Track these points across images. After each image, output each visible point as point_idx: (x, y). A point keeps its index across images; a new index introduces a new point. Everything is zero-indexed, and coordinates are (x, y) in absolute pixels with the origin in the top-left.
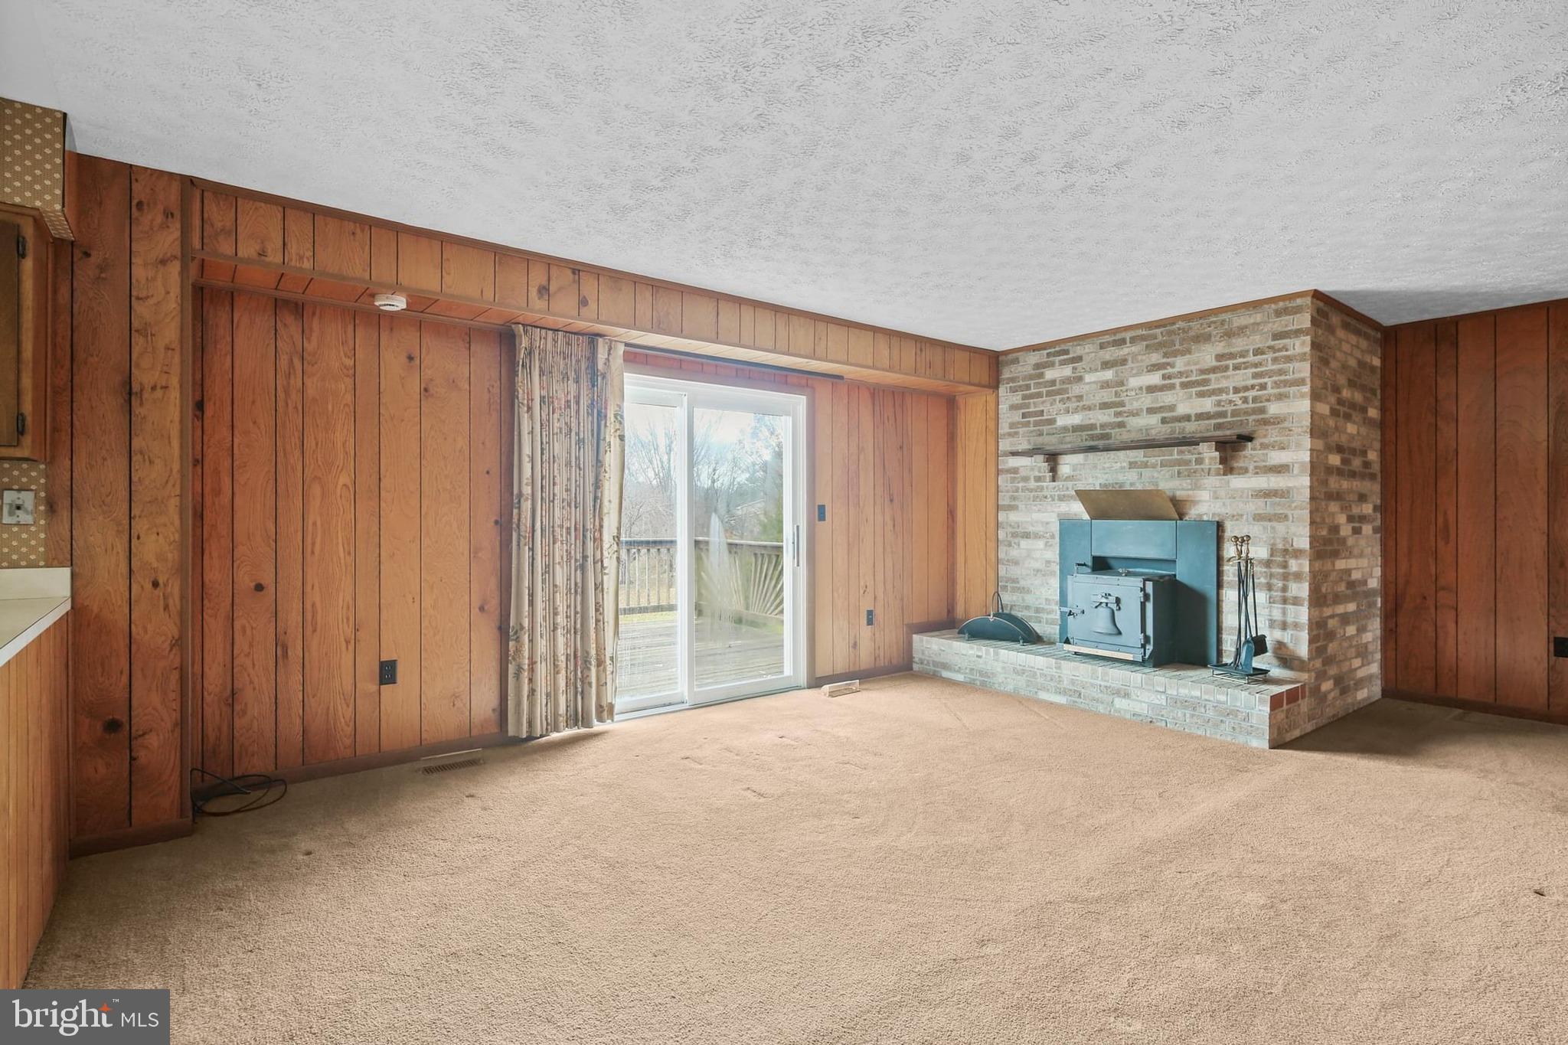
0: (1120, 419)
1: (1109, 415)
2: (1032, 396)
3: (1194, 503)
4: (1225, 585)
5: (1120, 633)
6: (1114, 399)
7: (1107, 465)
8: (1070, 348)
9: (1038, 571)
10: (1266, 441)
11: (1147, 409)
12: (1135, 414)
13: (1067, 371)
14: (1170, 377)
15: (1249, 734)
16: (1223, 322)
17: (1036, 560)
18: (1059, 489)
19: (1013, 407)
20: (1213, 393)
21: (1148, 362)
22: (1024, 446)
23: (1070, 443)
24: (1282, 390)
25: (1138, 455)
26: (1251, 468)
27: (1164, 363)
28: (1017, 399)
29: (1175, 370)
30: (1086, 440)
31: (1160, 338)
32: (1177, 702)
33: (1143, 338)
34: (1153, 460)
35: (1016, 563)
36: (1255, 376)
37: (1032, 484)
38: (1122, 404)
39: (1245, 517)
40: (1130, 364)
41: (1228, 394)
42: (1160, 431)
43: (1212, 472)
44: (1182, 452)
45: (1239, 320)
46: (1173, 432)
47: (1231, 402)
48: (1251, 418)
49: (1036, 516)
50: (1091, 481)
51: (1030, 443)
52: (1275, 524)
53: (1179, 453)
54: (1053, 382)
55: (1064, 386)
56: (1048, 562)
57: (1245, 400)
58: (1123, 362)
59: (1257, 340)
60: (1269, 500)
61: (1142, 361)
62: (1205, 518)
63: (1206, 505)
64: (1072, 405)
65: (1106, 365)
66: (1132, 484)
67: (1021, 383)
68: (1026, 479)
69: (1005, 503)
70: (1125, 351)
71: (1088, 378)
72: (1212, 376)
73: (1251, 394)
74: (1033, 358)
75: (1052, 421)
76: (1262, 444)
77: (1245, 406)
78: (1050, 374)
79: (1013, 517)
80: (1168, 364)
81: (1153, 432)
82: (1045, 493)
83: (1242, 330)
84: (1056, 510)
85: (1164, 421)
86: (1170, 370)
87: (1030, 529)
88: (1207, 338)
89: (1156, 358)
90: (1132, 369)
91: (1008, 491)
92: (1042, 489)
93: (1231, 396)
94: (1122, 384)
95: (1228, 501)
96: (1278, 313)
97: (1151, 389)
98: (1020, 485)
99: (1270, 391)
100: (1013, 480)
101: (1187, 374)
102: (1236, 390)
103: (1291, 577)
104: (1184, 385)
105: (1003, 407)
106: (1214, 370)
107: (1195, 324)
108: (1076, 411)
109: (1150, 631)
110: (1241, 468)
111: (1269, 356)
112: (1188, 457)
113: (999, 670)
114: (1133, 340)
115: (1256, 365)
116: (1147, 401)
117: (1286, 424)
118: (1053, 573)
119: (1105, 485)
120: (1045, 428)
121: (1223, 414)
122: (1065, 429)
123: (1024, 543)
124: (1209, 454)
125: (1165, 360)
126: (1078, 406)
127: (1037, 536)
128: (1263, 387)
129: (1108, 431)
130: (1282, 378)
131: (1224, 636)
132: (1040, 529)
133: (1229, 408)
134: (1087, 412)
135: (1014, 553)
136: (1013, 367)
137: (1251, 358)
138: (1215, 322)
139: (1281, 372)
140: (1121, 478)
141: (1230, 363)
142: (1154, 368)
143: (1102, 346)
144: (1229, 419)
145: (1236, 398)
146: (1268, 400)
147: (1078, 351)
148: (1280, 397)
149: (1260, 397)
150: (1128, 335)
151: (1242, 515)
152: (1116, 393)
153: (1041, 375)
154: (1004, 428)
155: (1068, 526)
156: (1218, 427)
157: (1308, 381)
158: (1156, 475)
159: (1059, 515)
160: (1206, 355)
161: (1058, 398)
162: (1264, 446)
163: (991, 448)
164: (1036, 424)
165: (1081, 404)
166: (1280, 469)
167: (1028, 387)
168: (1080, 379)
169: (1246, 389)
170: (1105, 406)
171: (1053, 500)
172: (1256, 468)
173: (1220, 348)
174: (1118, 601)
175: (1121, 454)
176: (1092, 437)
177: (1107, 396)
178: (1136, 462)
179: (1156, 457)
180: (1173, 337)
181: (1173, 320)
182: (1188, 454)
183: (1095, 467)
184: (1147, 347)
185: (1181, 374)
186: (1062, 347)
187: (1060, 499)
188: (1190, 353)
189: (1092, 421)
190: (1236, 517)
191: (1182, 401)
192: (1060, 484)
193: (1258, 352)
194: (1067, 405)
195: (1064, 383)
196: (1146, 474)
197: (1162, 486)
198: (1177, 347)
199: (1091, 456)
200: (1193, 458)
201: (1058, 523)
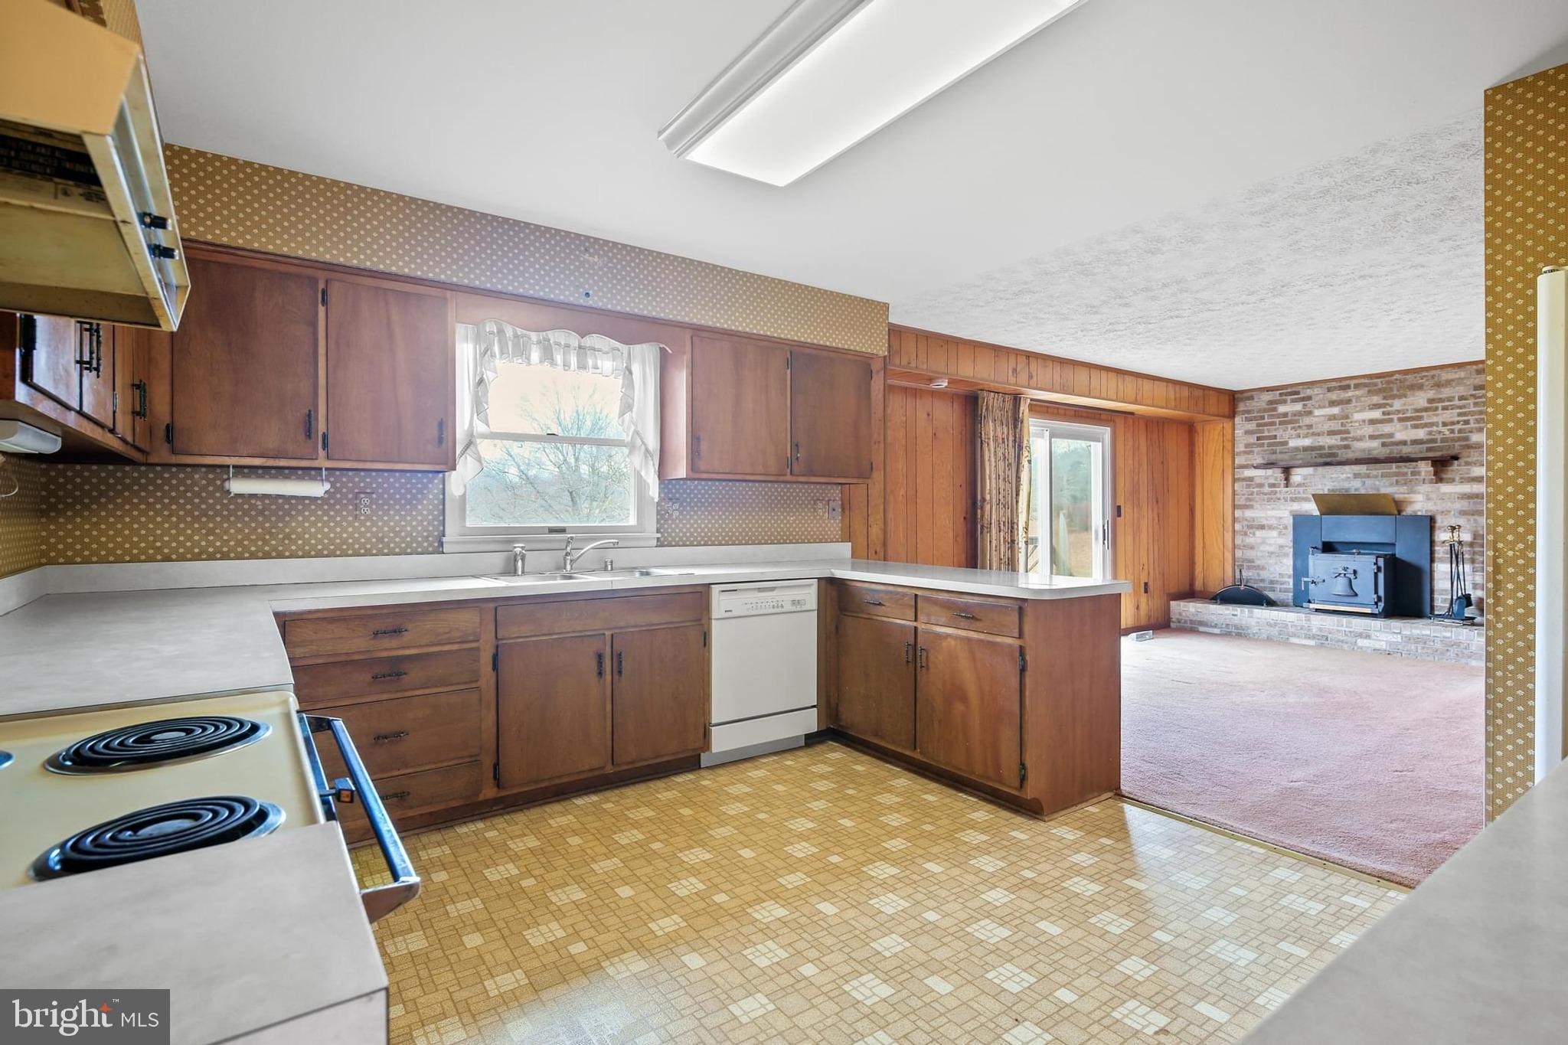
0: (1345, 443)
1: (1336, 439)
2: (1266, 425)
3: (1411, 503)
4: (1436, 560)
5: (1356, 595)
6: (1340, 428)
7: (1335, 475)
8: (1301, 390)
9: (1272, 553)
10: (1469, 460)
11: (1369, 436)
12: (1360, 439)
13: (1298, 407)
14: (1389, 414)
15: (1470, 657)
16: (1433, 377)
17: (1270, 545)
18: (1292, 493)
19: (1247, 432)
20: (1426, 425)
21: (1369, 402)
22: (1259, 461)
23: (1301, 459)
25: (1362, 469)
26: (1457, 479)
27: (1384, 404)
28: (1252, 426)
29: (1393, 409)
30: (1316, 457)
31: (1380, 386)
32: (1409, 639)
33: (1365, 385)
34: (1374, 473)
35: (1252, 548)
36: (1460, 415)
37: (1267, 489)
38: (1348, 432)
39: (1452, 513)
40: (1354, 403)
41: (1437, 426)
42: (1384, 452)
43: (1426, 481)
44: (1400, 467)
45: (1445, 376)
46: (1392, 452)
47: (1440, 432)
48: (1457, 444)
49: (1269, 513)
50: (1320, 487)
51: (1264, 459)
53: (1397, 467)
54: (1285, 415)
55: (1297, 418)
56: (1281, 547)
57: (1452, 431)
58: (1348, 401)
59: (1461, 390)
60: (1472, 501)
61: (1365, 401)
62: (1419, 513)
63: (1419, 504)
64: (1304, 431)
65: (1332, 404)
66: (1356, 490)
67: (1255, 414)
68: (1261, 485)
69: (1240, 503)
70: (1350, 394)
71: (1317, 412)
72: (1424, 414)
73: (1457, 427)
74: (1267, 397)
75: (1285, 443)
76: (1465, 462)
77: (1452, 435)
78: (1282, 409)
79: (1248, 513)
80: (1388, 404)
81: (1375, 452)
82: (1278, 495)
83: (1449, 383)
84: (1289, 508)
85: (1384, 445)
86: (1389, 409)
87: (1265, 522)
88: (1420, 387)
89: (1376, 399)
90: (1356, 407)
91: (1243, 495)
92: (1276, 492)
93: (1441, 428)
94: (1347, 417)
95: (1438, 502)
97: (1372, 422)
98: (1255, 490)
99: (1472, 425)
100: (1248, 486)
101: (1405, 412)
102: (1445, 424)
104: (1401, 420)
105: (1239, 432)
106: (1426, 410)
107: (1409, 377)
108: (1306, 436)
109: (1381, 592)
110: (1449, 478)
111: (1471, 401)
112: (1405, 470)
113: (1253, 624)
114: (1357, 386)
115: (1461, 407)
116: (1369, 430)
118: (1286, 555)
119: (1333, 490)
120: (1278, 449)
121: (1434, 441)
122: (1297, 449)
123: (1258, 533)
124: (1425, 468)
125: (1384, 401)
126: (1308, 433)
127: (1271, 527)
128: (1467, 422)
129: (1335, 451)
131: (1435, 596)
132: (1273, 522)
133: (1439, 437)
134: (1317, 437)
135: (1250, 540)
136: (1248, 403)
137: (1456, 402)
138: (1426, 376)
140: (1346, 485)
141: (1440, 405)
142: (1375, 406)
143: (1329, 390)
144: (1439, 444)
145: (1445, 430)
146: (1471, 432)
147: (1309, 392)
149: (1465, 429)
150: (1352, 383)
151: (1450, 512)
152: (1342, 424)
153: (1275, 409)
154: (1240, 447)
155: (1300, 521)
156: (1429, 449)
158: (1377, 483)
159: (1291, 512)
160: (1420, 399)
161: (1289, 426)
162: (1467, 464)
163: (1229, 462)
164: (1269, 445)
165: (1311, 431)
167: (1263, 418)
168: (1310, 413)
169: (1453, 423)
170: (1331, 433)
171: (1286, 501)
172: (1461, 478)
173: (1431, 394)
174: (1355, 572)
175: (1347, 468)
176: (1321, 456)
177: (1335, 425)
178: (1360, 474)
179: (1377, 470)
180: (1392, 385)
181: (1392, 374)
182: (1406, 468)
183: (1324, 477)
184: (1369, 391)
185: (1398, 412)
186: (1294, 389)
187: (1293, 500)
188: (1406, 397)
189: (1321, 444)
190: (1447, 512)
191: (1400, 431)
192: (1293, 489)
193: (1461, 398)
194: (1298, 431)
195: (1295, 415)
196: (1369, 482)
197: (1384, 490)
198: (1395, 392)
199: (1320, 469)
200: (1409, 471)
201: (1291, 518)
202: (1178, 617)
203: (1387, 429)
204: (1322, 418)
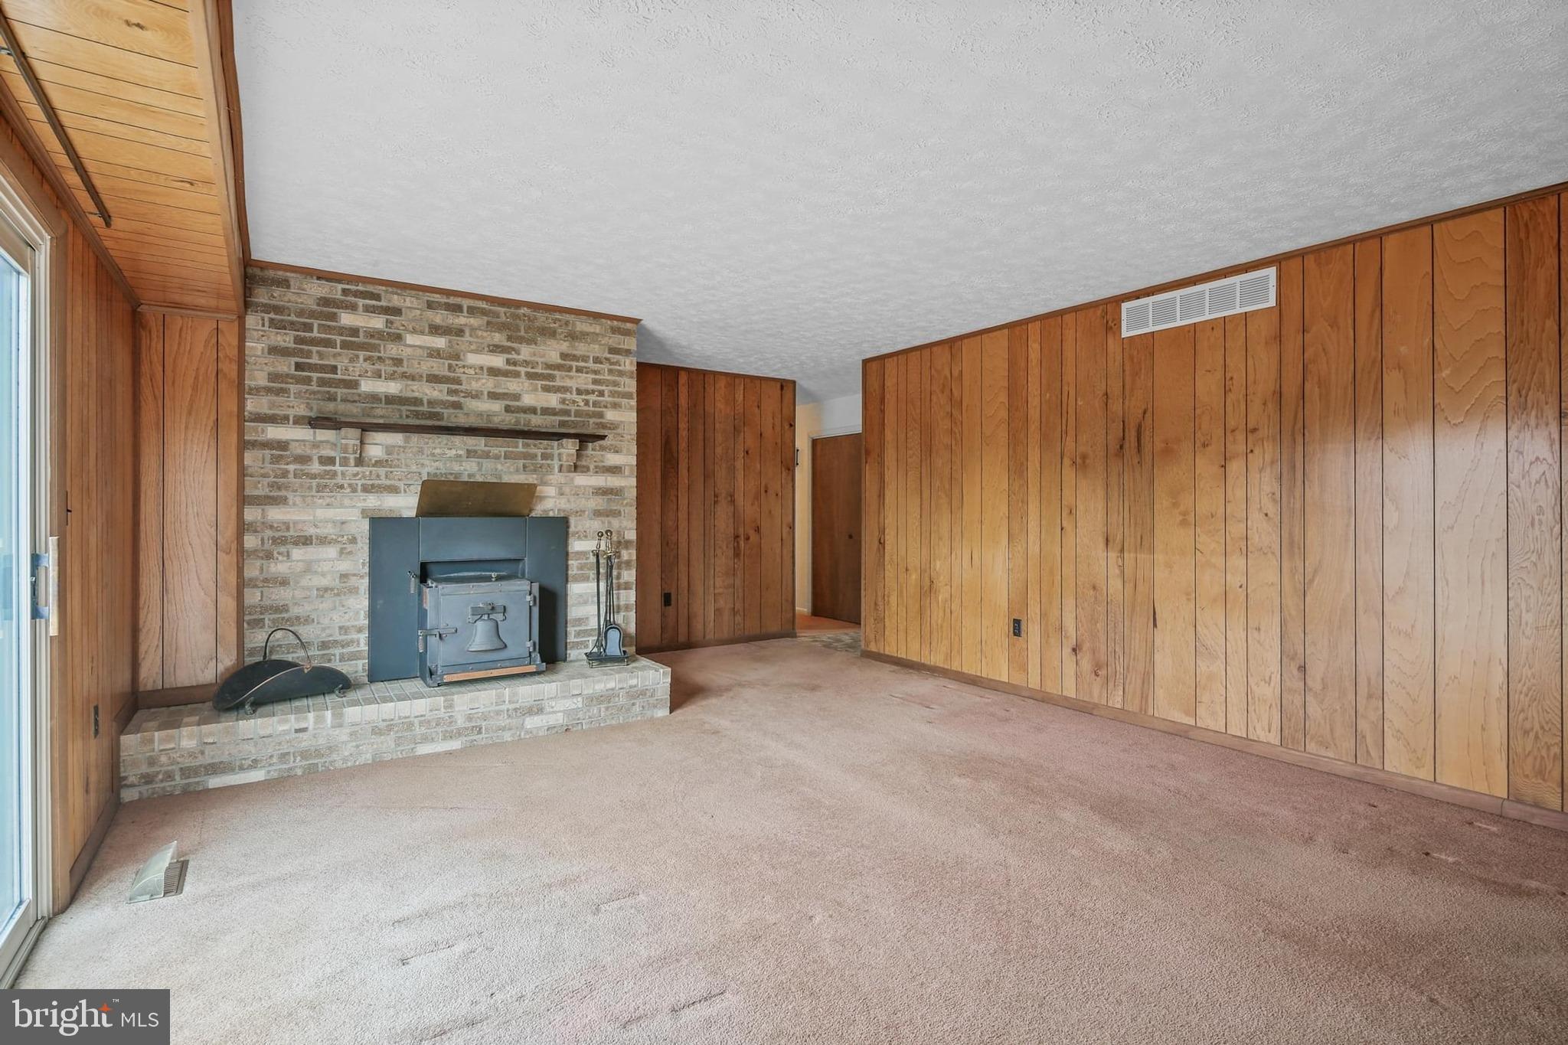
0: (454, 399)
1: (441, 391)
2: (314, 342)
3: (542, 499)
4: (570, 579)
5: (506, 647)
6: (447, 373)
7: (437, 451)
8: (383, 294)
9: (326, 590)
10: (603, 443)
11: (489, 393)
12: (476, 396)
13: (378, 322)
14: (515, 364)
15: (655, 706)
16: (567, 323)
17: (323, 575)
18: (364, 477)
19: (274, 350)
20: (558, 390)
21: (488, 341)
22: (302, 410)
23: (381, 417)
24: (617, 400)
25: (479, 443)
26: (592, 467)
27: (510, 347)
28: (286, 339)
29: (521, 357)
30: (407, 417)
31: (503, 319)
32: (593, 700)
33: (483, 312)
34: (495, 451)
35: (284, 583)
36: (595, 382)
37: (315, 467)
38: (458, 382)
39: (587, 513)
40: (467, 337)
41: (571, 394)
42: (507, 421)
43: (564, 468)
44: (528, 445)
45: (582, 326)
46: (518, 422)
47: (574, 402)
48: (592, 421)
49: (321, 513)
50: (414, 468)
51: (311, 409)
52: (610, 518)
54: (354, 331)
55: (373, 341)
56: (344, 576)
57: (587, 403)
58: (460, 332)
59: (596, 350)
60: (606, 497)
61: (483, 337)
62: (551, 514)
63: (550, 502)
64: (386, 368)
65: (435, 330)
66: (470, 476)
67: (293, 318)
68: (304, 459)
69: (256, 493)
70: (461, 320)
71: (410, 339)
72: (556, 372)
73: (592, 398)
74: (317, 290)
75: (353, 384)
76: (600, 446)
77: (586, 408)
78: (347, 319)
79: (275, 514)
80: (513, 349)
81: (496, 419)
82: (339, 480)
83: (583, 336)
84: (361, 505)
85: (508, 409)
86: (514, 356)
87: (311, 531)
88: (553, 334)
89: (498, 338)
91: (264, 476)
92: (334, 474)
93: (575, 397)
94: (457, 357)
95: (572, 499)
96: (615, 330)
97: (493, 372)
98: (291, 467)
99: (607, 398)
100: (276, 460)
101: (534, 365)
102: (579, 392)
103: (623, 565)
104: (529, 376)
105: (255, 347)
106: (558, 367)
107: (541, 316)
108: (391, 377)
109: (536, 637)
110: (584, 467)
111: (606, 367)
112: (533, 450)
113: (345, 738)
114: (472, 311)
115: (596, 372)
116: (488, 384)
117: (619, 431)
118: (353, 591)
119: (435, 475)
120: (341, 392)
121: (567, 413)
122: (374, 398)
123: (297, 553)
124: (569, 449)
125: (509, 344)
126: (395, 372)
127: (323, 541)
128: (601, 394)
129: (438, 410)
130: (616, 389)
132: (328, 530)
133: (573, 408)
134: (410, 382)
135: (279, 568)
136: (277, 292)
137: (591, 364)
138: (560, 320)
139: (616, 384)
140: (456, 468)
141: (574, 364)
142: (496, 349)
143: (430, 305)
144: (573, 419)
145: (579, 399)
146: (606, 407)
147: (396, 301)
148: (615, 406)
149: (599, 402)
150: (466, 303)
151: (584, 511)
152: (450, 366)
153: (333, 317)
154: (257, 377)
155: (382, 526)
156: (562, 424)
157: (635, 396)
158: (499, 467)
159: (364, 512)
160: (552, 351)
161: (362, 354)
162: (602, 448)
163: (230, 405)
164: (322, 382)
165: (400, 370)
166: (615, 470)
167: (308, 328)
168: (398, 338)
169: (588, 392)
170: (433, 379)
171: (354, 490)
172: (596, 467)
173: (564, 346)
174: (503, 610)
175: (457, 440)
176: (417, 415)
177: (439, 367)
178: (475, 451)
179: (499, 447)
180: (518, 322)
181: (517, 304)
182: (537, 448)
183: (421, 451)
184: (488, 323)
185: (526, 363)
186: (370, 288)
187: (366, 489)
188: (536, 344)
189: (416, 394)
190: (580, 513)
191: (527, 392)
192: (367, 470)
193: (597, 360)
194: (377, 366)
195: (372, 336)
196: (488, 464)
197: (506, 479)
198: (522, 333)
199: (415, 438)
200: (539, 452)
201: (367, 522)
202: (144, 769)
203: (512, 386)
204: (419, 352)
